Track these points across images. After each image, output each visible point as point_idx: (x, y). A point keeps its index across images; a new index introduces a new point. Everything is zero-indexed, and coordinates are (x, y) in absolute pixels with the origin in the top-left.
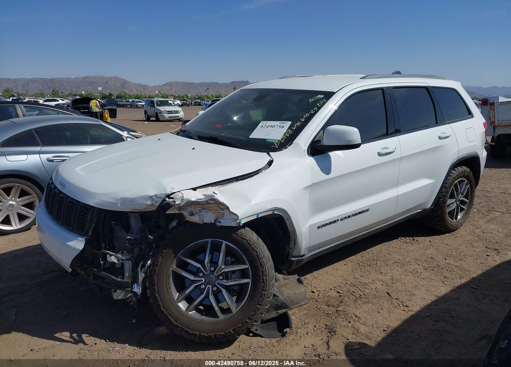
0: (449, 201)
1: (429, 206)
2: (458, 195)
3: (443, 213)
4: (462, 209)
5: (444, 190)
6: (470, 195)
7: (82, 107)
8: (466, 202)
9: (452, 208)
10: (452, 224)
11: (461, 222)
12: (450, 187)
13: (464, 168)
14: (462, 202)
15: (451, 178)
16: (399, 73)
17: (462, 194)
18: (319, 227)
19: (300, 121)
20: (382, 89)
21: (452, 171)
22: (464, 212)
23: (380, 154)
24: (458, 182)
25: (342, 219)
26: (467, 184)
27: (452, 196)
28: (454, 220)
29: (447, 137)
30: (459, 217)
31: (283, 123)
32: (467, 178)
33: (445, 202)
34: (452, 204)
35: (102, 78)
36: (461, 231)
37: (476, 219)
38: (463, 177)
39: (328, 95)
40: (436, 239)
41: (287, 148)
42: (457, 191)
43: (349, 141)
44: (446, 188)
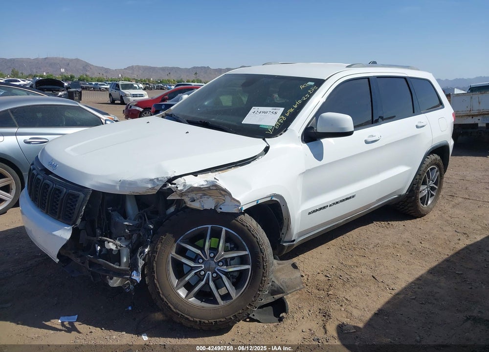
0: (422, 187)
1: (404, 192)
2: (429, 182)
3: (416, 198)
4: (432, 195)
5: (418, 177)
6: (439, 182)
7: (45, 88)
8: (435, 189)
9: (424, 194)
10: (423, 209)
11: (430, 207)
12: (423, 174)
13: (435, 157)
14: (433, 189)
15: (424, 166)
16: (375, 63)
17: (433, 181)
18: (310, 213)
19: (293, 108)
20: (368, 78)
21: (426, 159)
22: (433, 197)
23: (367, 142)
24: (430, 169)
25: (331, 205)
26: (437, 172)
27: (424, 183)
28: (425, 206)
29: (423, 126)
30: (429, 202)
31: (275, 109)
32: (438, 165)
33: (418, 188)
34: (424, 190)
35: (63, 59)
36: (431, 216)
37: (442, 204)
38: (435, 164)
39: (319, 83)
40: (409, 223)
41: (281, 134)
42: (429, 178)
43: (343, 128)
44: (420, 175)
